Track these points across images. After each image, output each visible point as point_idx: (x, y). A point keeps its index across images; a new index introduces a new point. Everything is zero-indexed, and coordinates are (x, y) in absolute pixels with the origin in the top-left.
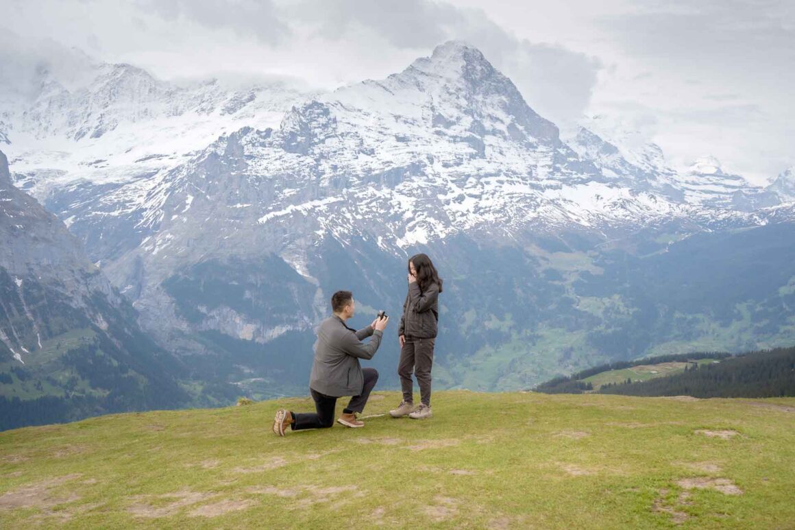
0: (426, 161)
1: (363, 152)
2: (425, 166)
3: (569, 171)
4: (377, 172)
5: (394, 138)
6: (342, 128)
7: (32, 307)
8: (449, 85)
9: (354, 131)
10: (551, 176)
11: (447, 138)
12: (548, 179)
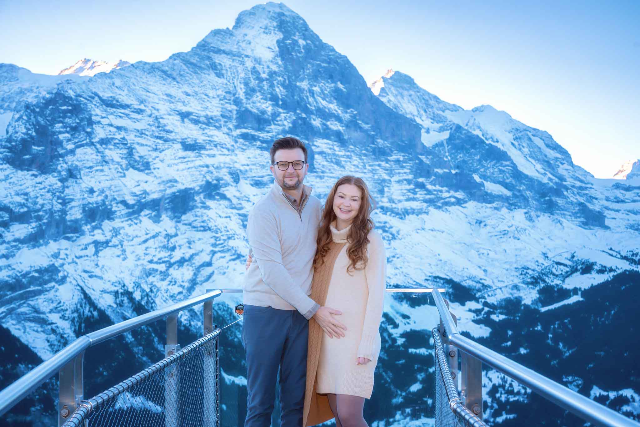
0: (228, 178)
1: (134, 168)
2: (227, 185)
3: (438, 187)
4: (155, 196)
5: (179, 146)
6: (100, 133)
8: (259, 68)
9: (118, 137)
10: (411, 196)
11: (259, 143)
12: (408, 200)
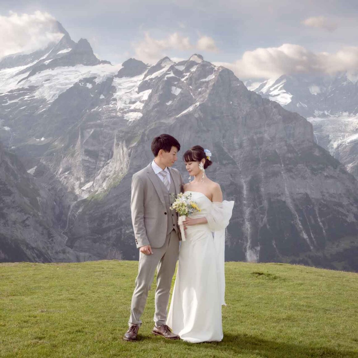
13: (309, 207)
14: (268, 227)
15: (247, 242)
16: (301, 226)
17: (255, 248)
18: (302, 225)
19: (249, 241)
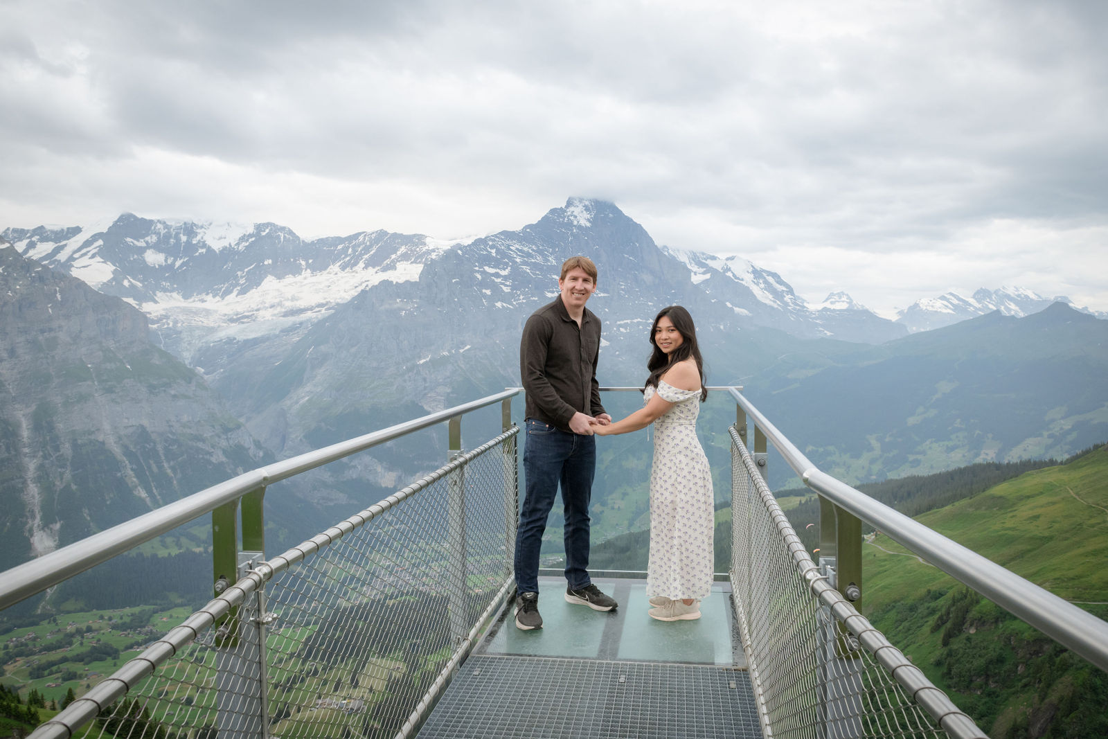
7: (172, 463)
13: (148, 446)
14: (74, 487)
15: (33, 517)
16: (135, 479)
17: (51, 526)
18: (137, 477)
19: (38, 517)
